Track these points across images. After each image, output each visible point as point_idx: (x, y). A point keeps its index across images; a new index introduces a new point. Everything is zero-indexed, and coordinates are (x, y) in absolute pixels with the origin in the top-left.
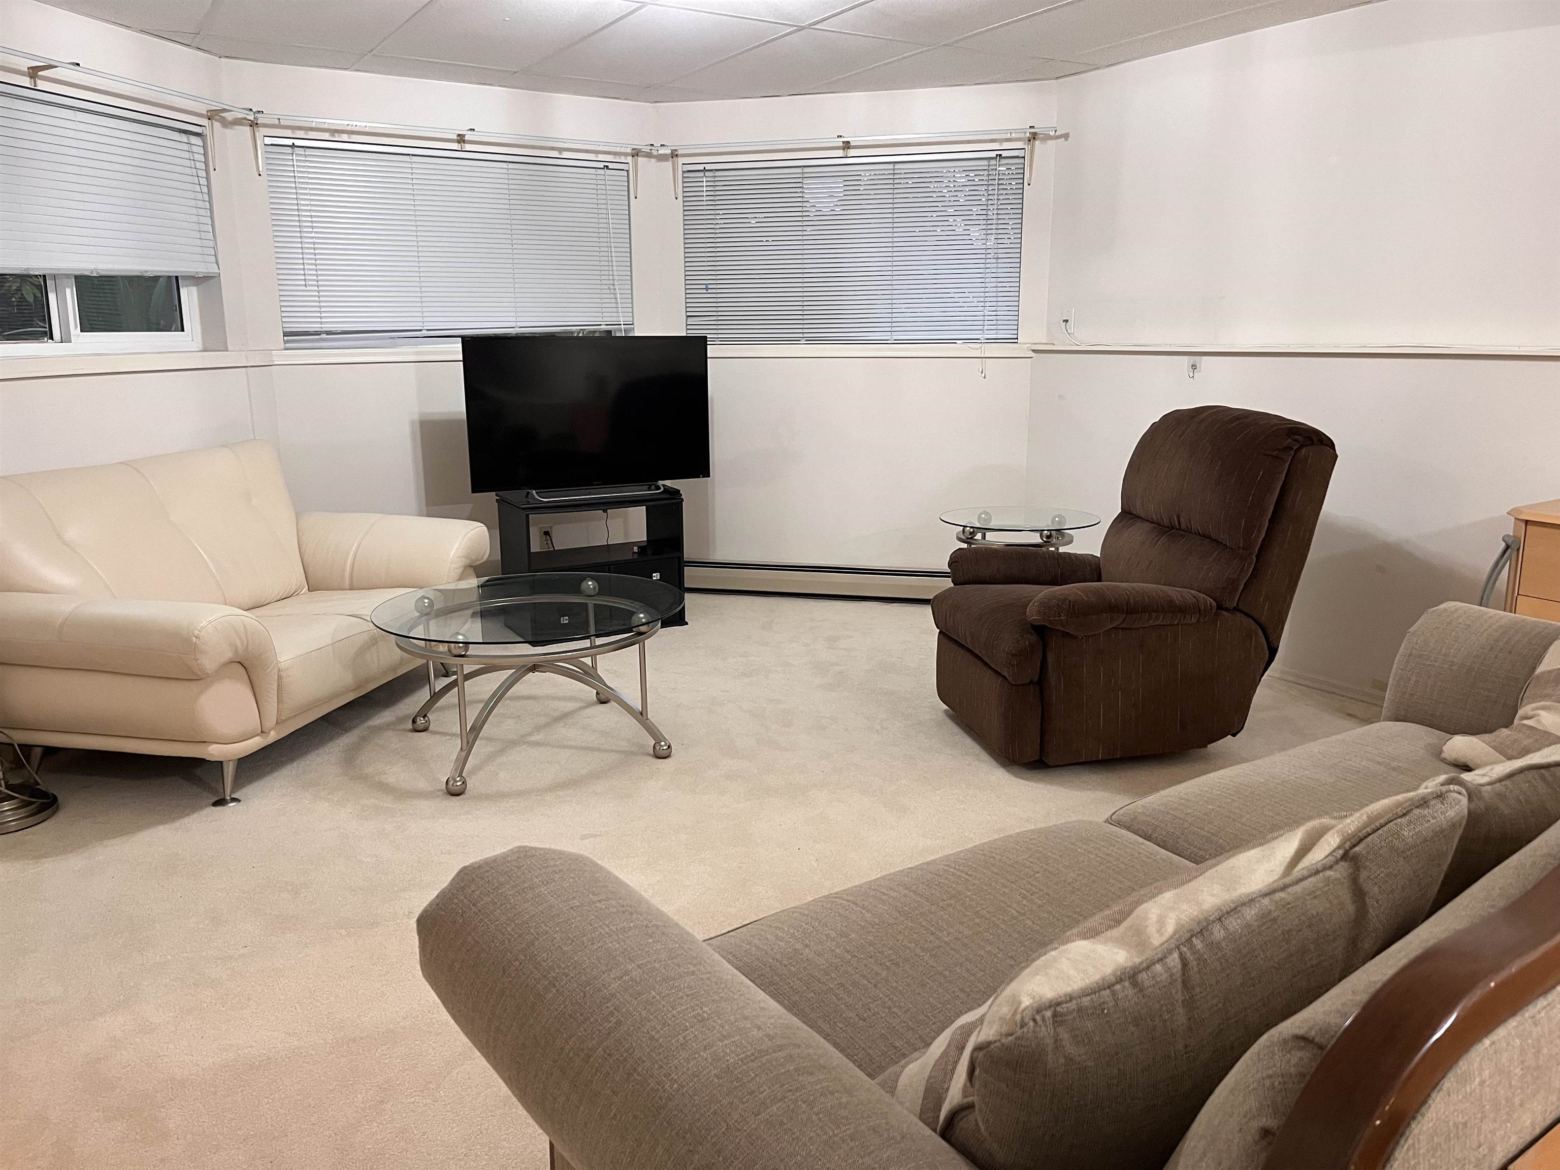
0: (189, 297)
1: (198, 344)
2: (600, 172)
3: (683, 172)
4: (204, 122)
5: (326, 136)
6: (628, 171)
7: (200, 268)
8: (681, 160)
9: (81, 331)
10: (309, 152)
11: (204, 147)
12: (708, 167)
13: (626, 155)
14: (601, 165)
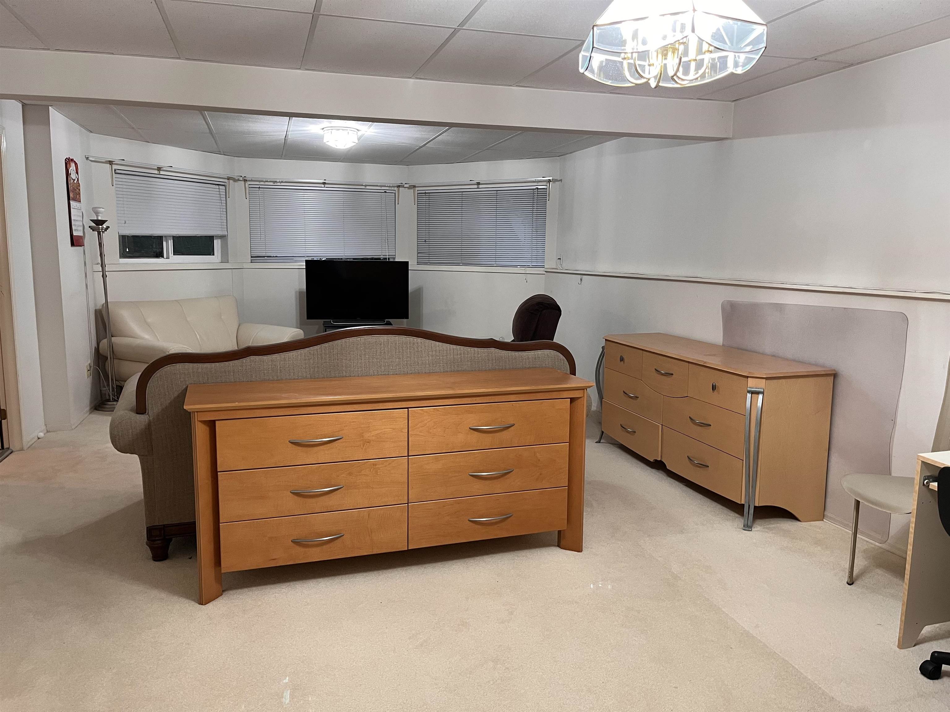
0: (217, 244)
1: (219, 260)
2: (382, 194)
3: (418, 194)
4: (226, 181)
5: (272, 184)
6: (395, 193)
7: (220, 233)
8: (417, 189)
9: (174, 255)
10: (265, 189)
11: (226, 190)
12: (427, 192)
13: (394, 187)
14: (383, 191)
